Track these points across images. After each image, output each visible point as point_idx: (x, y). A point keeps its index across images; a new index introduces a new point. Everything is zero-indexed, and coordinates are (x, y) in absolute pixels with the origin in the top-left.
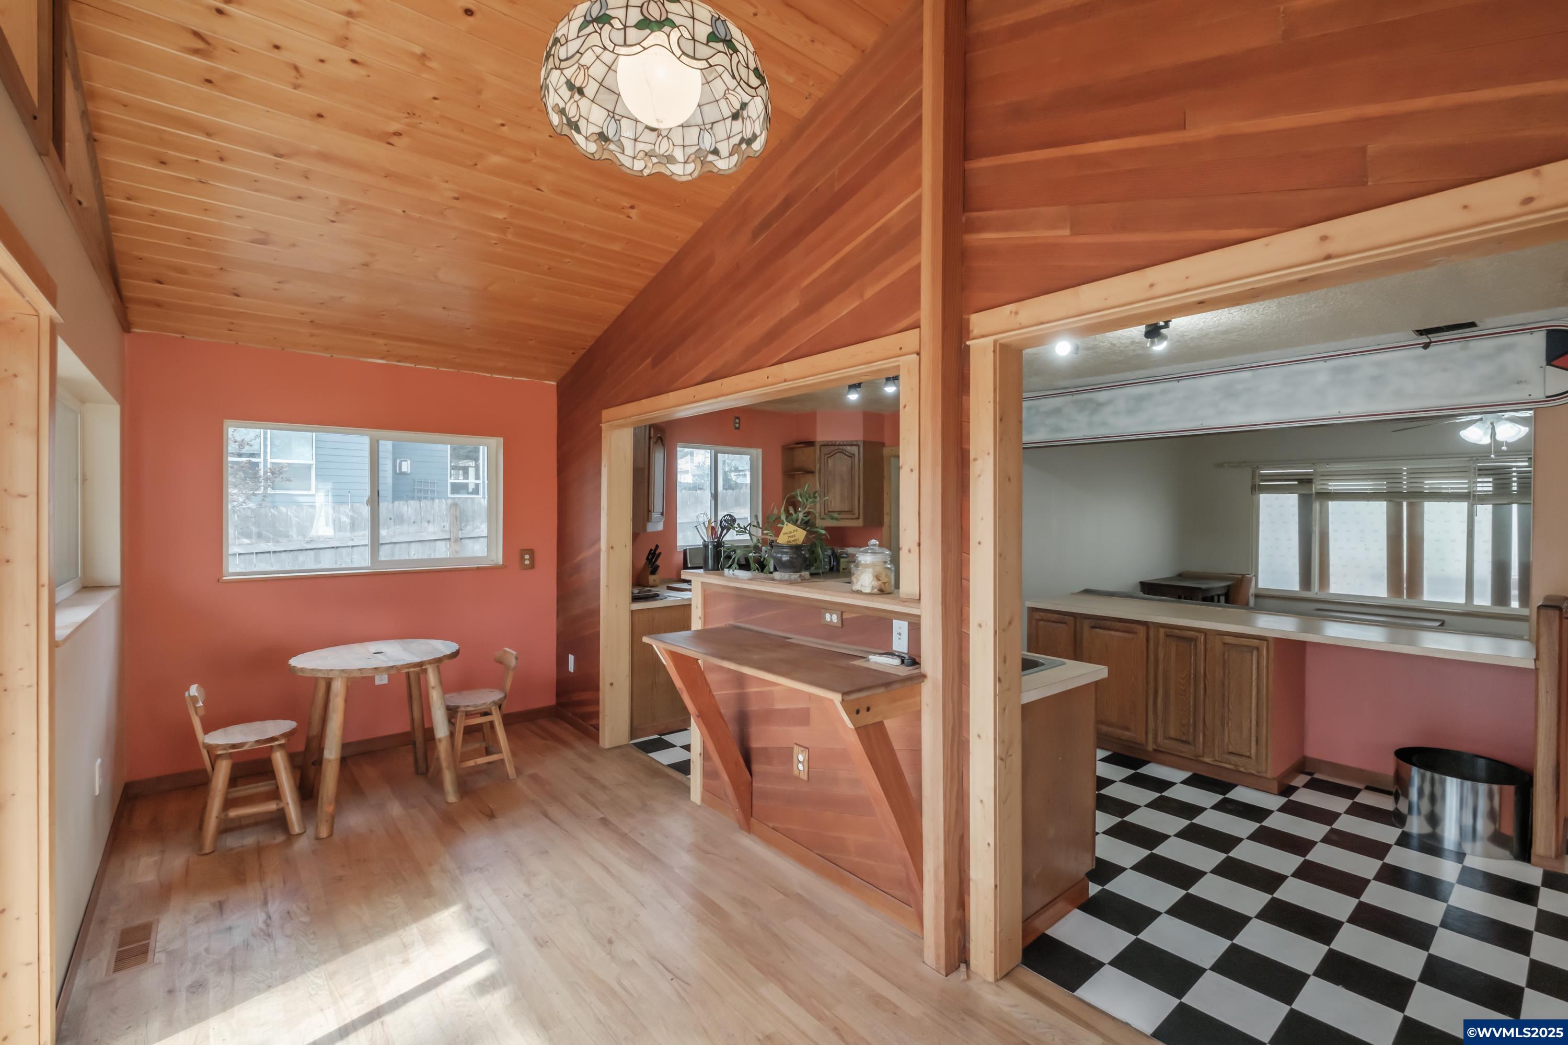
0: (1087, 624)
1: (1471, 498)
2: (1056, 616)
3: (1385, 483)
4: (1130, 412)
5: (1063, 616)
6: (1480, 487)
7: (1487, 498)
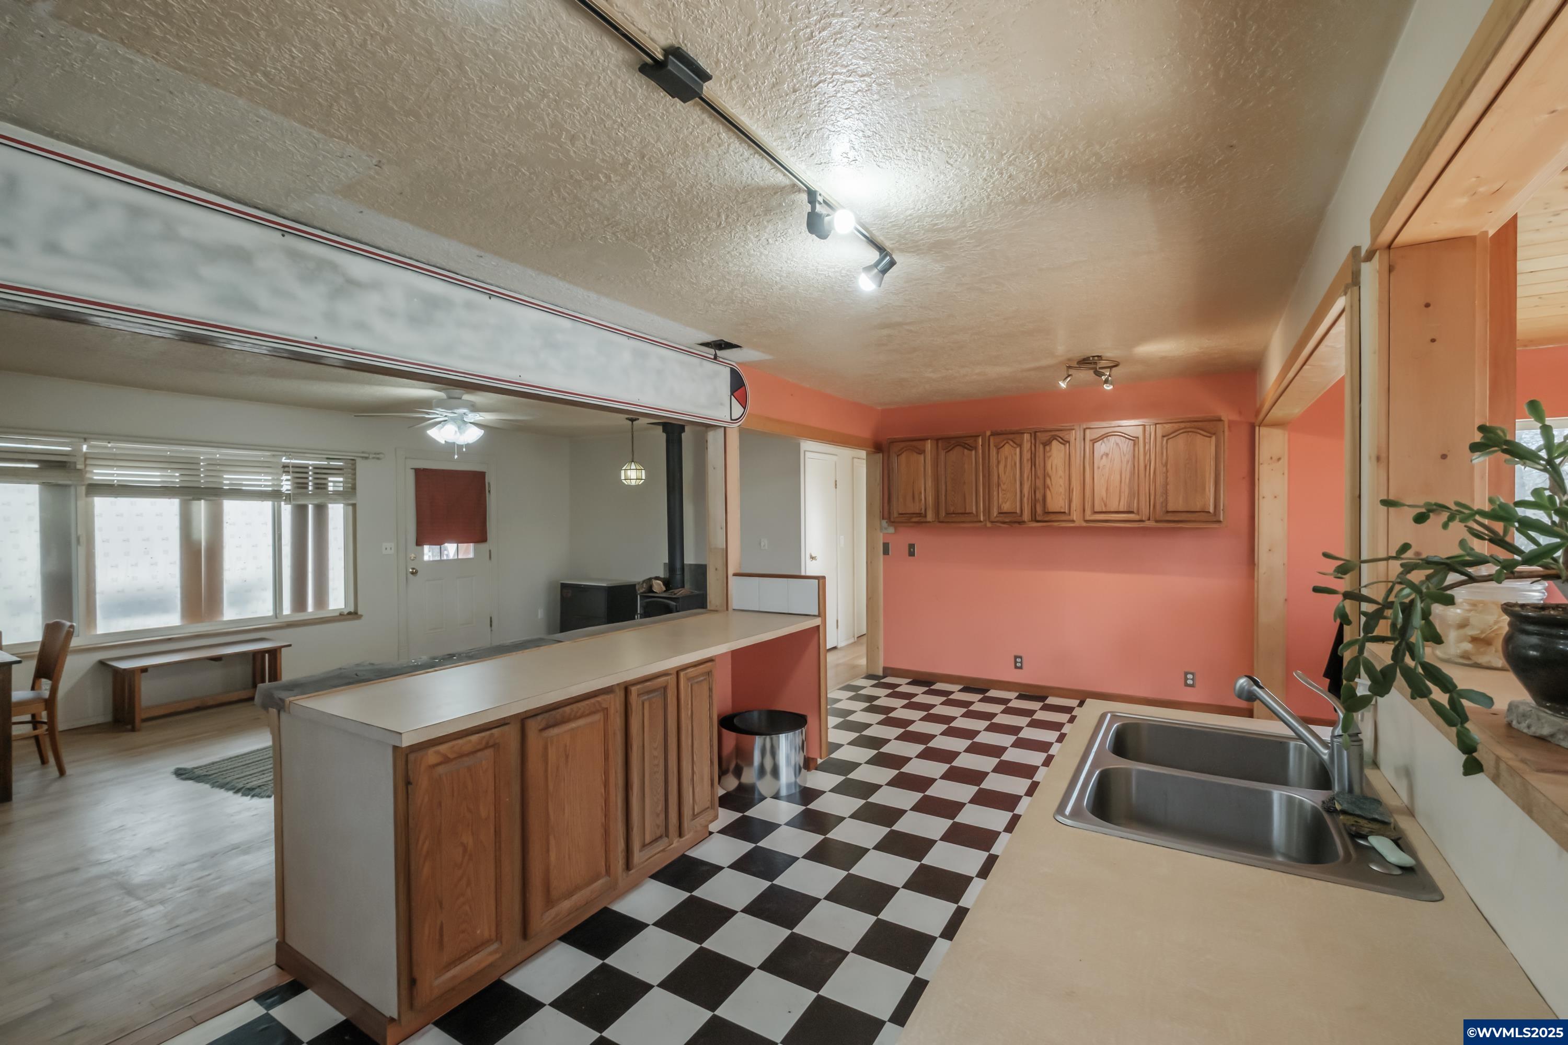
0: (533, 726)
1: (275, 495)
2: (474, 738)
3: (177, 474)
4: (414, 321)
5: (488, 733)
6: (283, 486)
7: (288, 498)
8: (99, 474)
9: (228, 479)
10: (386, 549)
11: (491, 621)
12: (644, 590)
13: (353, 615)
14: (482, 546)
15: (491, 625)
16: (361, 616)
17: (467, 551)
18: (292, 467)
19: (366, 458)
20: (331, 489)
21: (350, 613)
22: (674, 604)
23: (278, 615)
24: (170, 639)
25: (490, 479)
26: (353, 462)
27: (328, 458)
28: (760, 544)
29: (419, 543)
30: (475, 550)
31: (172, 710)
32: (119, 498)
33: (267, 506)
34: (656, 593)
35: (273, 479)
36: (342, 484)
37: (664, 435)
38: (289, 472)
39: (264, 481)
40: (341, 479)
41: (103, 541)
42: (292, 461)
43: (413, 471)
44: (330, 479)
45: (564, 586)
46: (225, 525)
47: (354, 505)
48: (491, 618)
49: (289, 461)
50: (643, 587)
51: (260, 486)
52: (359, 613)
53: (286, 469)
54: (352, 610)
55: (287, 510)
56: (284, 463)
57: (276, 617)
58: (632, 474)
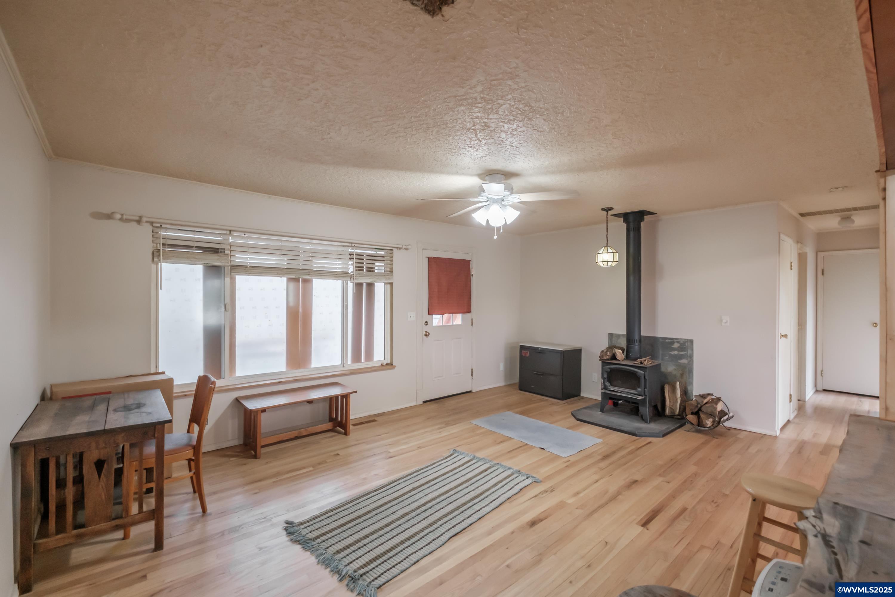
1: (343, 275)
3: (286, 259)
6: (349, 268)
7: (352, 277)
8: (240, 258)
9: (318, 263)
10: (410, 317)
11: (472, 372)
12: (608, 357)
13: (390, 365)
14: (468, 315)
15: (472, 375)
16: (395, 366)
17: (458, 319)
18: (356, 255)
19: (400, 248)
20: (376, 271)
21: (387, 364)
22: (643, 372)
23: (344, 365)
24: (280, 382)
25: (473, 266)
26: (391, 252)
27: (376, 249)
28: (721, 321)
29: (430, 313)
30: (464, 320)
31: (280, 440)
32: (250, 277)
33: (338, 284)
34: (620, 360)
35: (343, 263)
36: (383, 268)
37: (625, 225)
38: (353, 259)
39: (336, 265)
40: (383, 264)
41: (241, 308)
42: (356, 251)
43: (427, 258)
44: (376, 264)
45: (522, 348)
46: (314, 298)
47: (391, 284)
48: (472, 369)
49: (353, 251)
50: (607, 355)
51: (335, 268)
52: (394, 365)
53: (352, 256)
54: (389, 362)
55: (350, 286)
56: (350, 252)
57: (343, 367)
58: (606, 257)
